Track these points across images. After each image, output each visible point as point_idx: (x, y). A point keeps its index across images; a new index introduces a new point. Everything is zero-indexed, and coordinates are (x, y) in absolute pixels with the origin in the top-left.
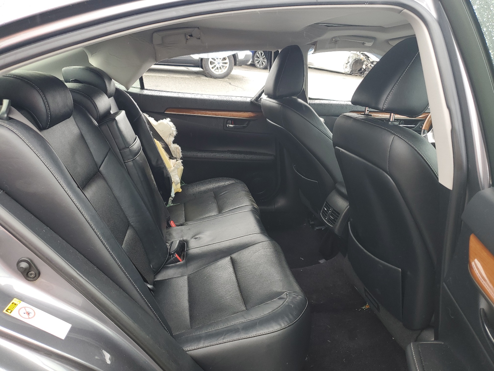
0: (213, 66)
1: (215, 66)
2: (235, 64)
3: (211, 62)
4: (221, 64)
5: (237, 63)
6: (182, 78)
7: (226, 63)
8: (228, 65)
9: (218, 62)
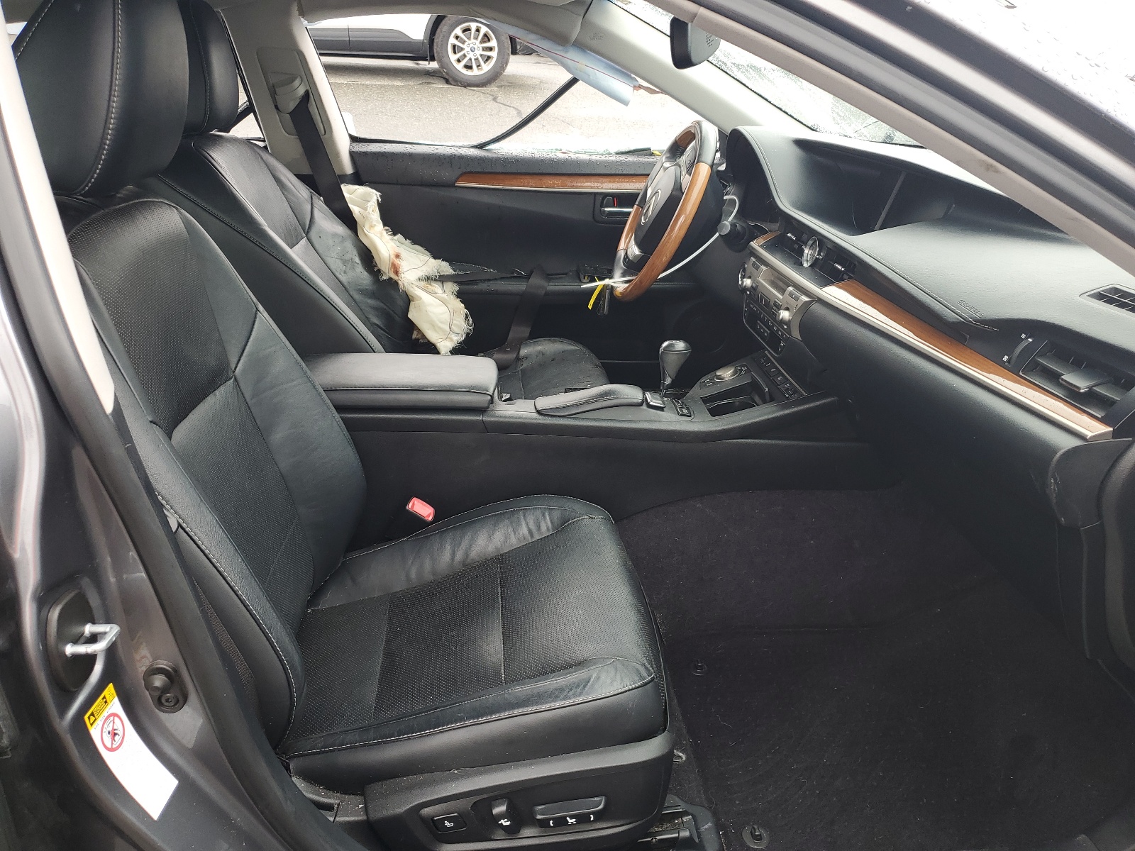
0: (458, 55)
1: (465, 56)
2: (514, 52)
3: (454, 47)
4: (479, 52)
5: (518, 47)
6: (382, 86)
7: (491, 49)
8: (494, 54)
9: (471, 45)
